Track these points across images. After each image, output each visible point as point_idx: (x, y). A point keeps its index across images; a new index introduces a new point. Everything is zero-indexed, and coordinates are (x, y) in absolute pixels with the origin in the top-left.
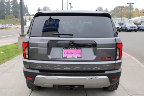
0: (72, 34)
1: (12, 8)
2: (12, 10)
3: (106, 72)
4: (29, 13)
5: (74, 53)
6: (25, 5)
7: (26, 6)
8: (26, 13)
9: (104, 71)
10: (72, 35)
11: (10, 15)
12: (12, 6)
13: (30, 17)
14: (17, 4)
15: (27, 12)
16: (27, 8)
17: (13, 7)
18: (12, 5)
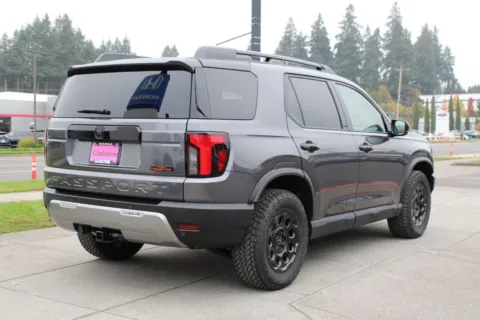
0: (107, 109)
1: (388, 62)
2: (385, 71)
3: (163, 204)
4: (455, 81)
5: (107, 154)
6: (443, 48)
7: (448, 50)
8: (443, 80)
9: (158, 201)
10: (109, 113)
11: (377, 89)
12: (385, 53)
13: (462, 97)
14: (409, 41)
15: (450, 77)
16: (450, 58)
17: (389, 56)
18: (386, 47)
